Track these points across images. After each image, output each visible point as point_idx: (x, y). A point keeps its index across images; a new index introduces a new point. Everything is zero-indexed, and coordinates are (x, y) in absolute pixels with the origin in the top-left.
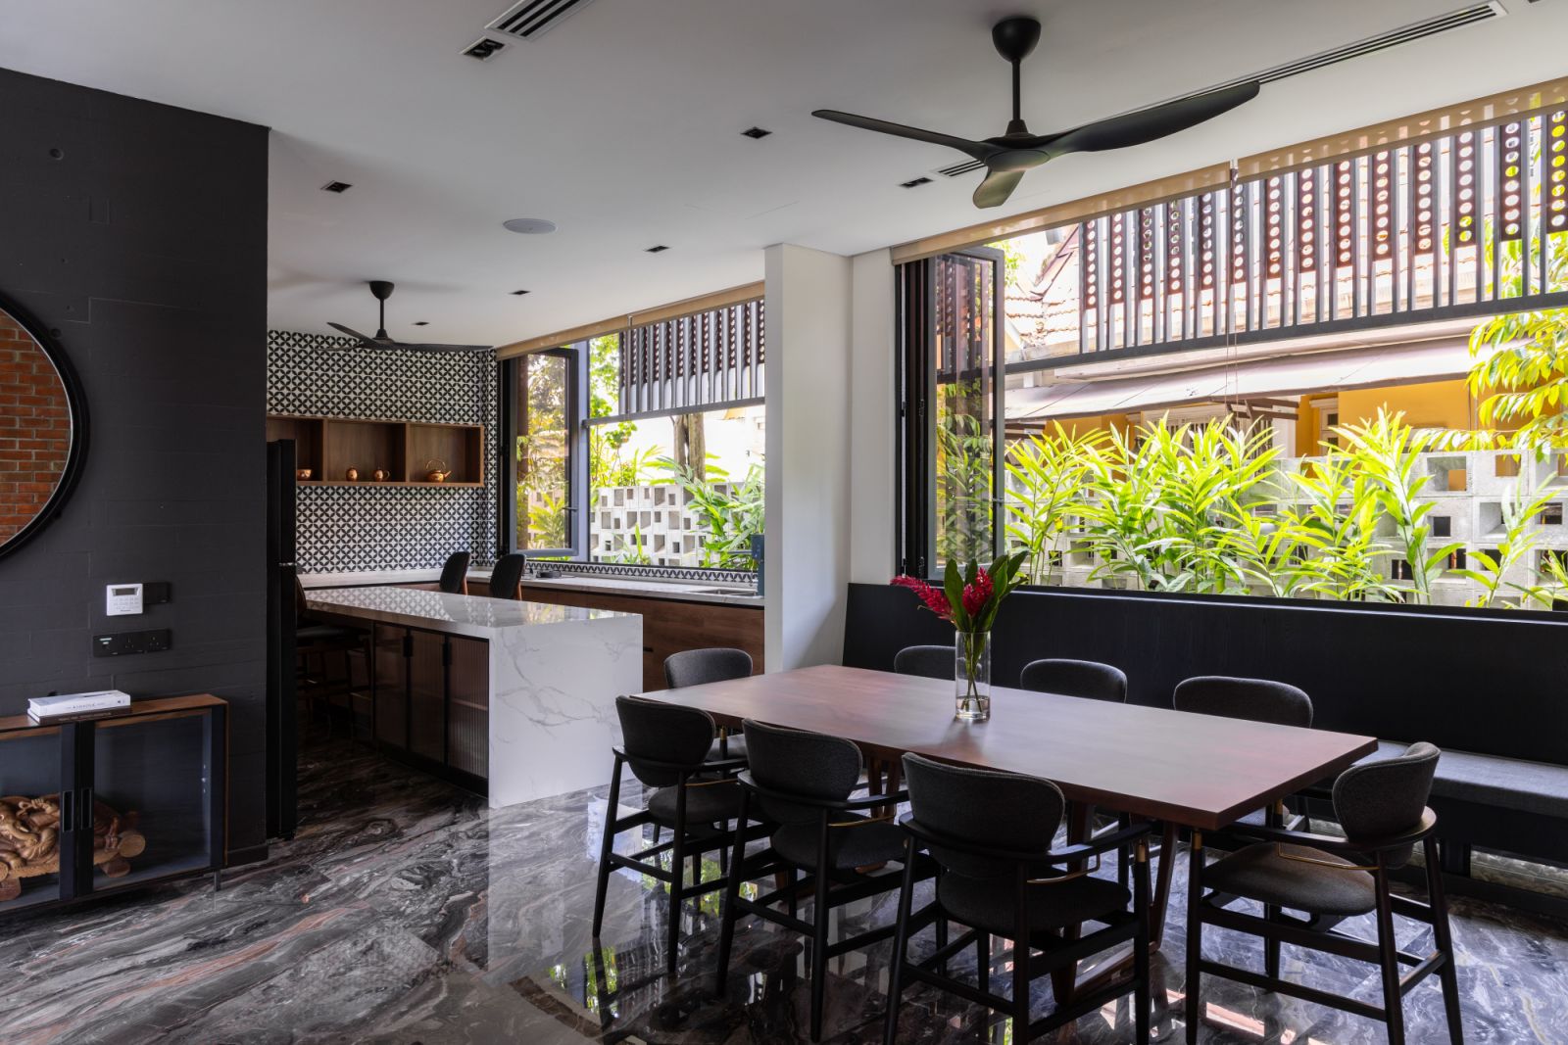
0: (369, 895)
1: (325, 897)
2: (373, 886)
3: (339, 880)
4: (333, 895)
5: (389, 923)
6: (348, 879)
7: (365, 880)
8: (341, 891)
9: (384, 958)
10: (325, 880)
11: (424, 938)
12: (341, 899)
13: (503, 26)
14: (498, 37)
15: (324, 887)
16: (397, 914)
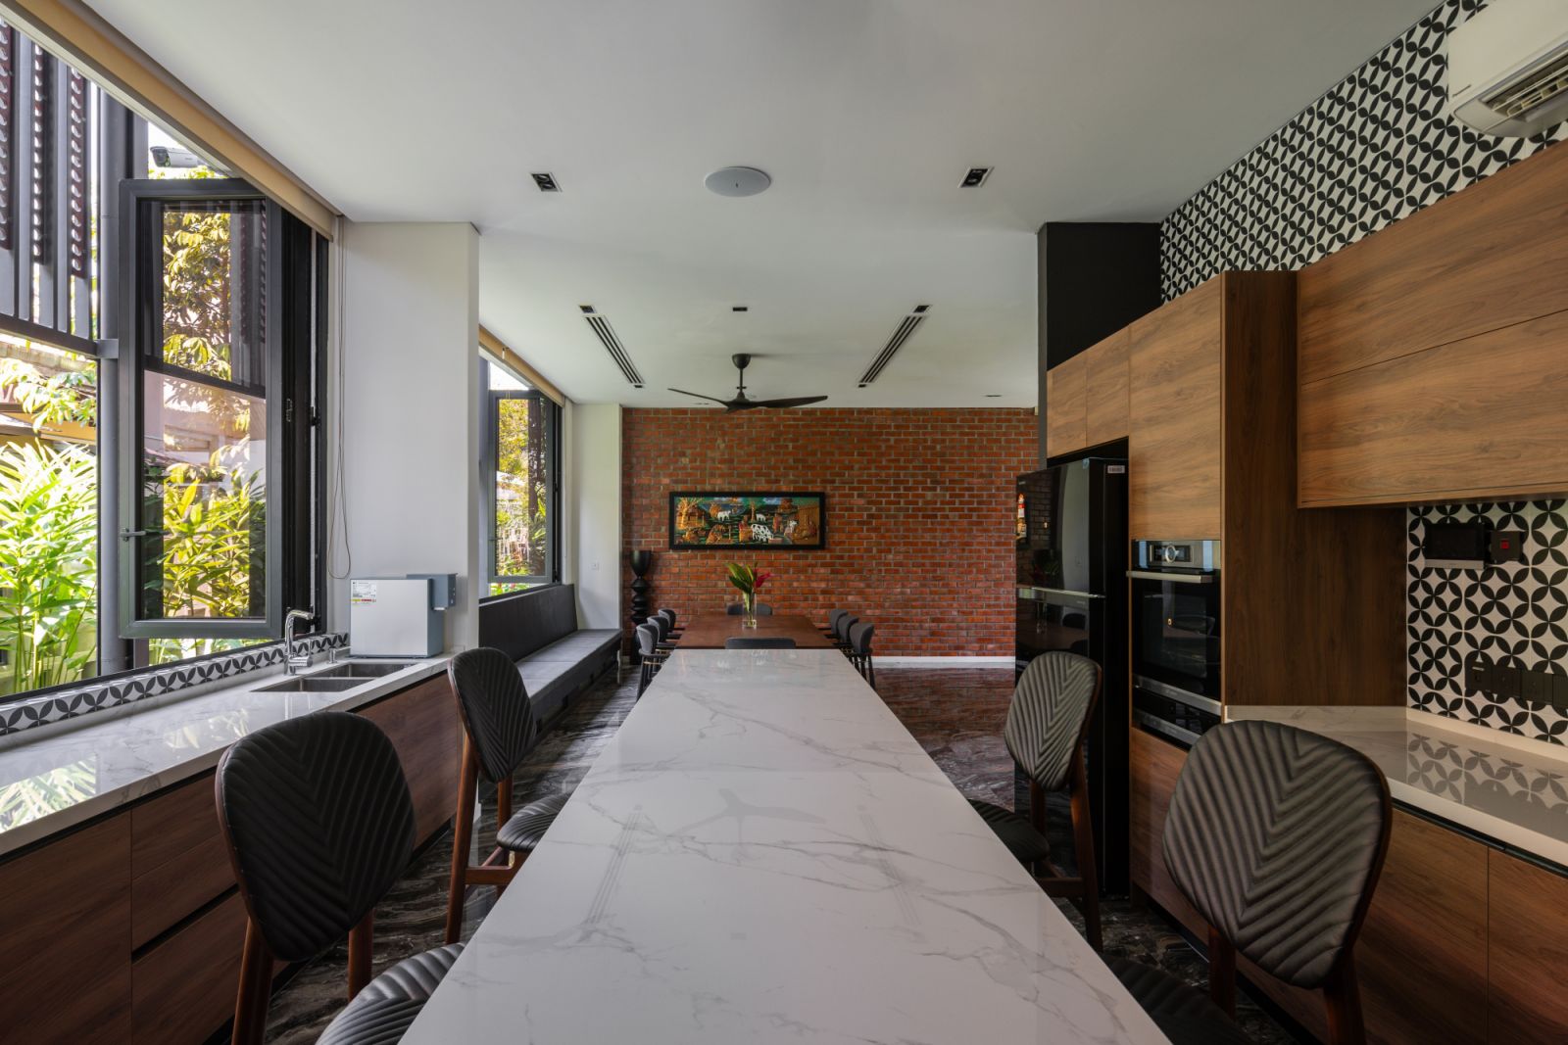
0: (970, 774)
1: (996, 780)
2: (967, 779)
3: (986, 788)
4: (990, 779)
5: (965, 760)
6: (980, 787)
7: (969, 784)
8: (986, 781)
9: (972, 749)
10: (995, 791)
11: (951, 751)
12: (986, 777)
13: (920, 318)
14: (918, 315)
15: (995, 786)
16: (959, 763)
